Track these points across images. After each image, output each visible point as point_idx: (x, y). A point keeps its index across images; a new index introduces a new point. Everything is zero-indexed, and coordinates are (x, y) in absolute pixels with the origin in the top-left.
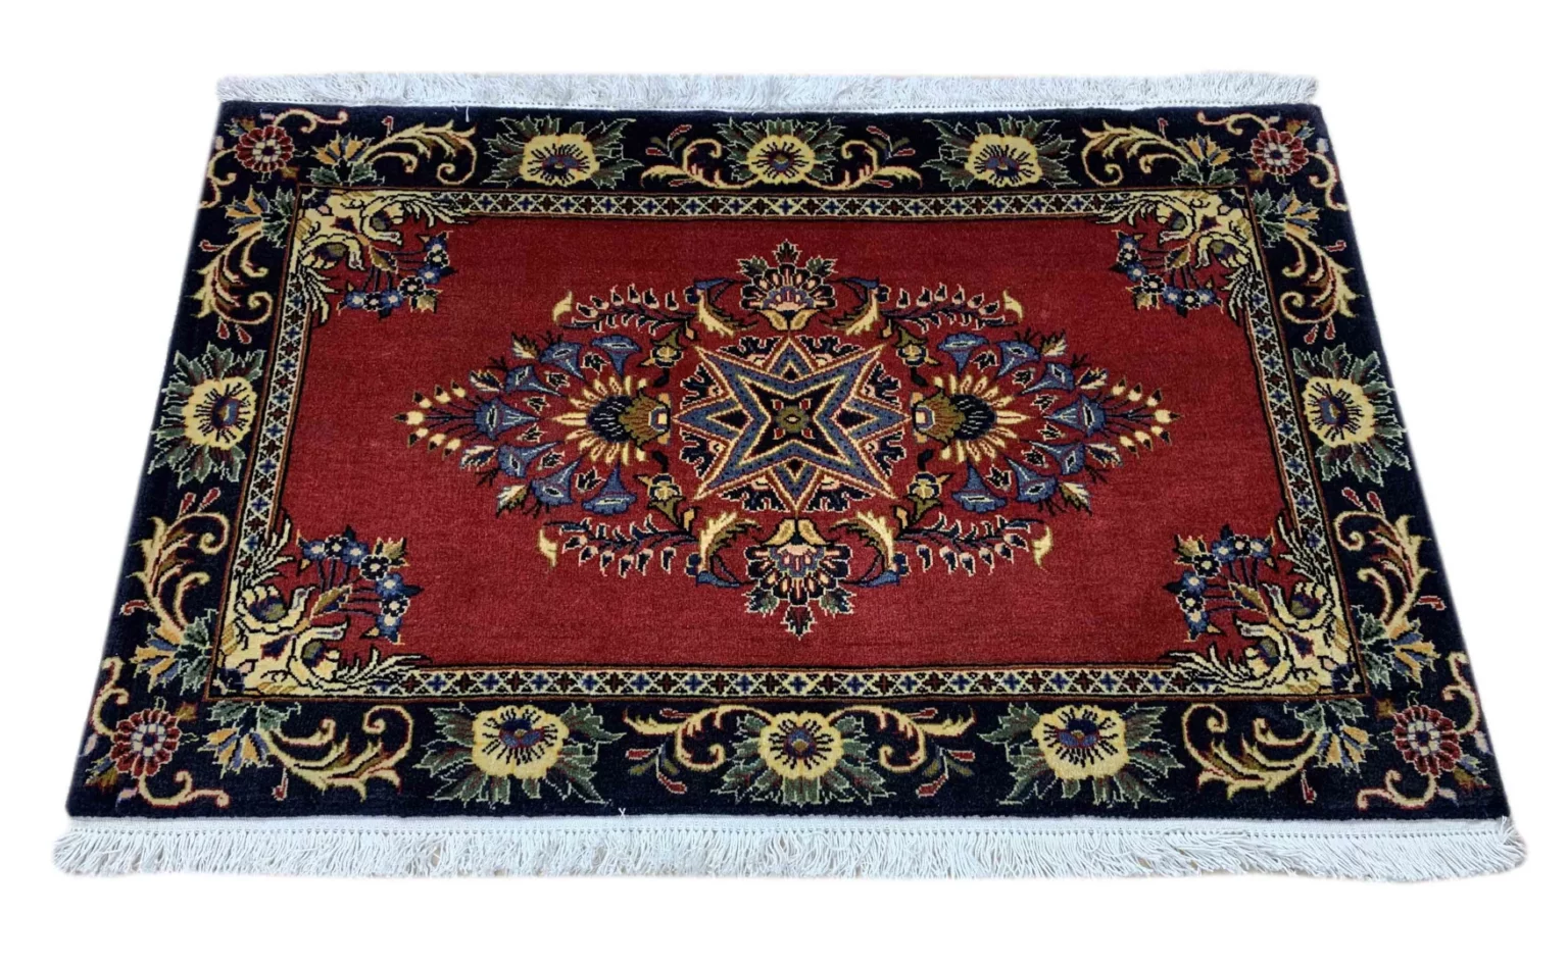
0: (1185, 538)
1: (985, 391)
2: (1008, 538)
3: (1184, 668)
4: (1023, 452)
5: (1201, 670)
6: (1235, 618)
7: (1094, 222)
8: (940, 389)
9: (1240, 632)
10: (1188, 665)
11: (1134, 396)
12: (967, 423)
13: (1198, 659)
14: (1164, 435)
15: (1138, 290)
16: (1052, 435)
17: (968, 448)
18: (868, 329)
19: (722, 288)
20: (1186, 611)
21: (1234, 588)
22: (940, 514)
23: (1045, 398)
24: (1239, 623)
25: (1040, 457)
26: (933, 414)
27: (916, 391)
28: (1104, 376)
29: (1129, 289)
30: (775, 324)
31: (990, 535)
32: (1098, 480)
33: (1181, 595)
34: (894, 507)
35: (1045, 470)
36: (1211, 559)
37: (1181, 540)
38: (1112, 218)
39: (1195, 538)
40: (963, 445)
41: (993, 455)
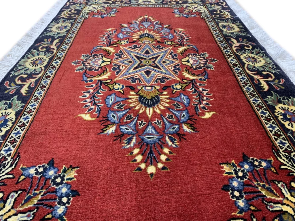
0: (77, 172)
1: (162, 105)
2: (93, 107)
3: (8, 162)
4: (132, 114)
5: (4, 170)
6: (24, 190)
7: (273, 149)
8: (162, 93)
9: (14, 192)
10: (9, 164)
11: (163, 158)
12: (147, 99)
13: (10, 169)
14: (140, 169)
15: (234, 165)
16: (140, 124)
17: (134, 99)
18: (186, 77)
19: (195, 50)
20: (37, 167)
21: (40, 192)
22: (107, 90)
23: (160, 123)
24: (19, 192)
25: (129, 119)
26: (151, 91)
27: (161, 87)
28: (174, 146)
29: (233, 161)
30: (183, 59)
31: (95, 102)
32: (115, 138)
33: (46, 166)
34: (111, 80)
35: (123, 120)
36: (61, 183)
37: (76, 169)
38: (281, 158)
39: (75, 176)
40: (137, 98)
41: (131, 105)
